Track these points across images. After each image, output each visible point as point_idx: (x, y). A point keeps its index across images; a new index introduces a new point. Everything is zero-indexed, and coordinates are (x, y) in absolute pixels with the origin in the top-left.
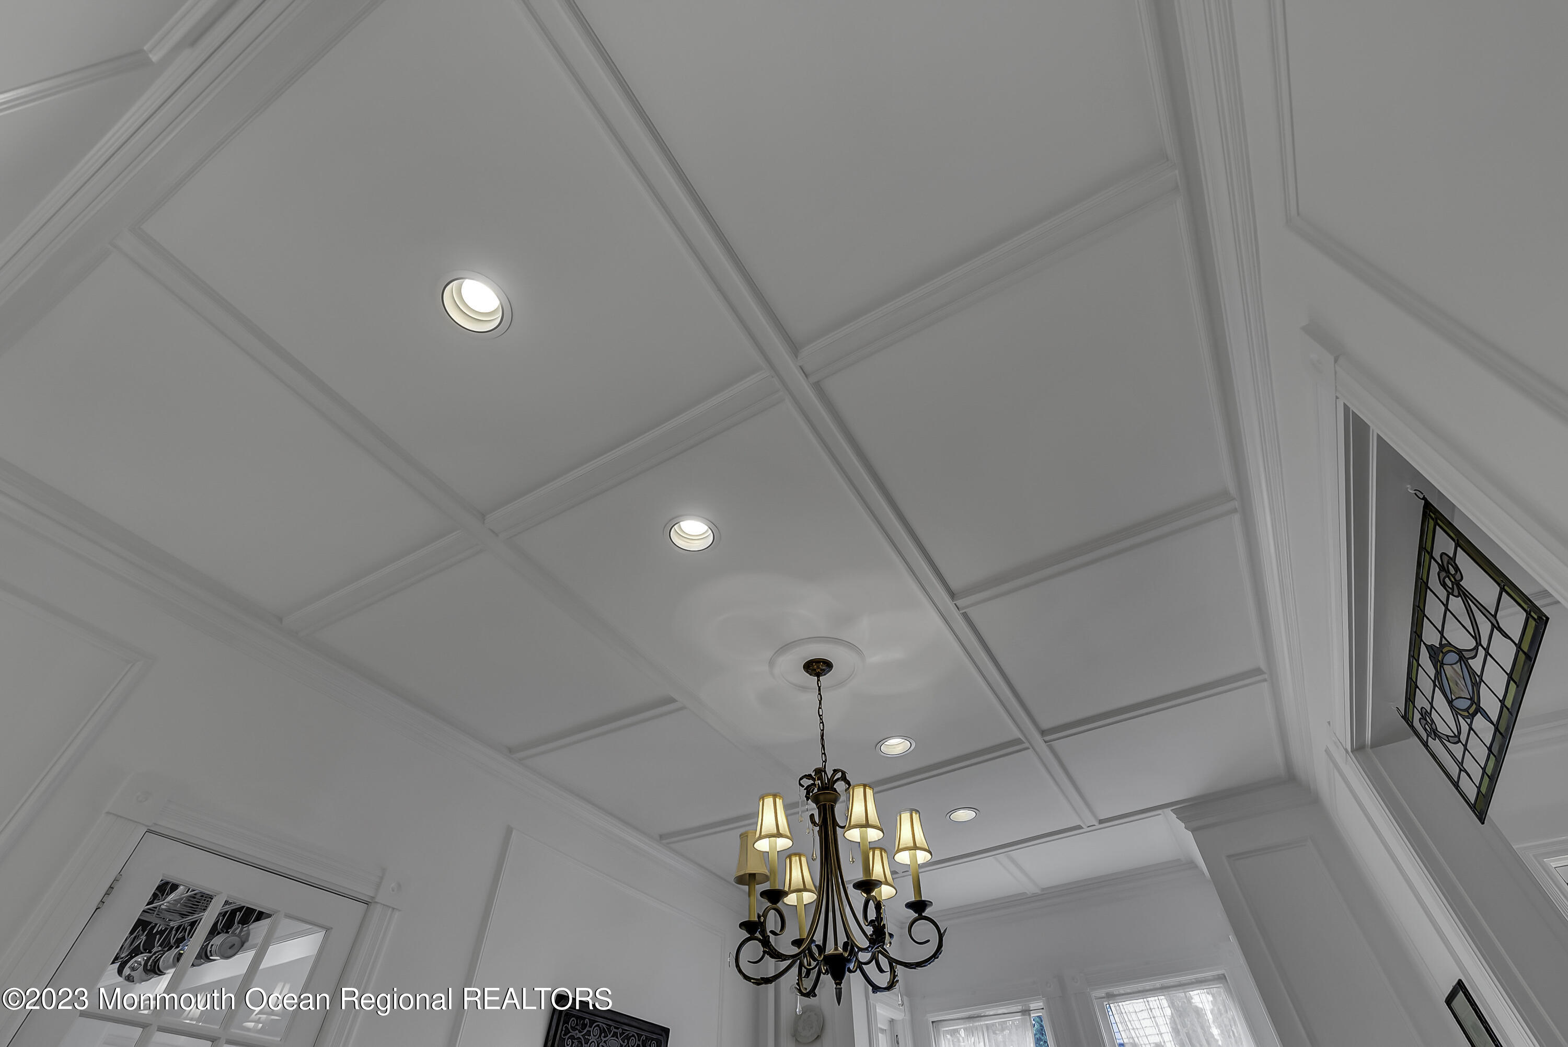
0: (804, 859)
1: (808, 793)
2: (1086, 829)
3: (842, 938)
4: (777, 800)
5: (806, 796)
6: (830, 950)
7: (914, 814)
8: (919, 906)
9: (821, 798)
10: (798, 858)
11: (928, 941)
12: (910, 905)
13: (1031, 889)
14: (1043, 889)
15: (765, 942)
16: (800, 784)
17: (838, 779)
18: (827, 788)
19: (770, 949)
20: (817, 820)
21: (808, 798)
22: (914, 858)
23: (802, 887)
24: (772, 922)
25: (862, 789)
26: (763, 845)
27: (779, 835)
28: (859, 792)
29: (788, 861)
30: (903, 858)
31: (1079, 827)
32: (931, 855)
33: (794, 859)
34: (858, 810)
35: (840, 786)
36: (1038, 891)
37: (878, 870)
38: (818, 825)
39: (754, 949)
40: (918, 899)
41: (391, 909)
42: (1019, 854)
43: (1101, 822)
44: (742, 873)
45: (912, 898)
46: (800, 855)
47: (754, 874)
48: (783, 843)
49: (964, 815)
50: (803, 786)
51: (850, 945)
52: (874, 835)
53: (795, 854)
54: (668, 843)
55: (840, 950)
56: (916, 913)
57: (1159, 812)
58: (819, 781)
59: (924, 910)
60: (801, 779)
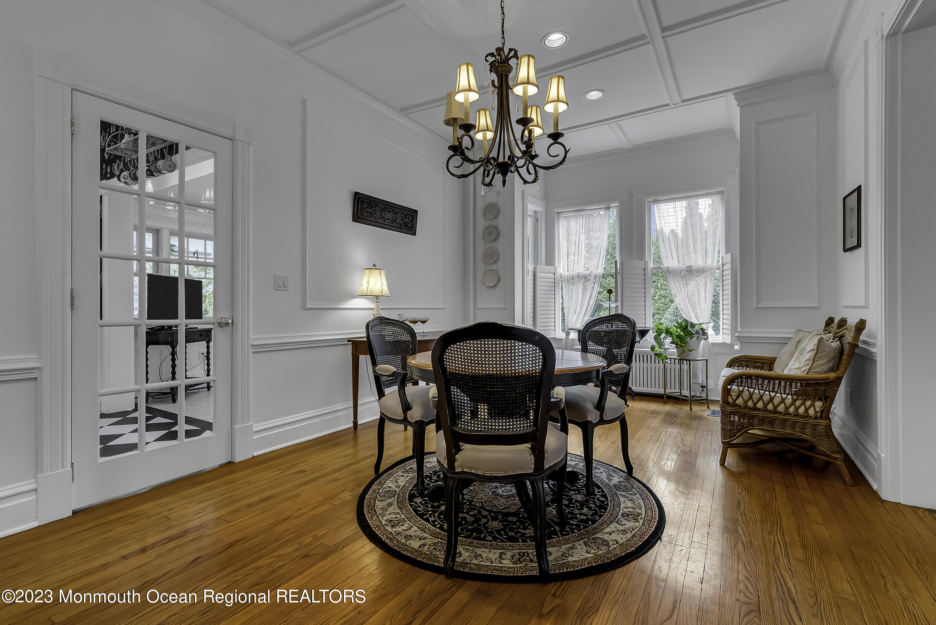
0: (487, 113)
1: (491, 67)
2: (672, 106)
3: (508, 153)
4: (469, 67)
5: (490, 70)
6: (501, 160)
7: (560, 79)
8: (556, 136)
9: (500, 69)
10: (484, 112)
11: (558, 155)
12: (550, 136)
13: (626, 145)
14: (634, 146)
15: (462, 154)
16: (486, 60)
17: (512, 57)
18: (504, 63)
19: (465, 157)
20: (496, 84)
21: (491, 71)
22: (556, 109)
23: (486, 128)
24: (466, 142)
25: (527, 59)
26: (460, 98)
27: (470, 90)
28: (525, 61)
29: (478, 113)
30: (549, 108)
31: (668, 105)
32: (568, 106)
33: (481, 112)
34: (523, 74)
35: (512, 62)
36: (629, 146)
37: (533, 114)
38: (497, 87)
39: (457, 160)
40: (555, 132)
41: (247, 144)
42: (624, 123)
43: (683, 101)
44: (449, 117)
45: (552, 131)
46: (485, 110)
47: (456, 119)
48: (473, 96)
49: (594, 95)
50: (488, 61)
51: (512, 157)
52: (532, 90)
53: (482, 110)
54: (407, 114)
55: (506, 160)
56: (553, 140)
57: (724, 94)
58: (499, 57)
59: (558, 139)
60: (486, 56)
